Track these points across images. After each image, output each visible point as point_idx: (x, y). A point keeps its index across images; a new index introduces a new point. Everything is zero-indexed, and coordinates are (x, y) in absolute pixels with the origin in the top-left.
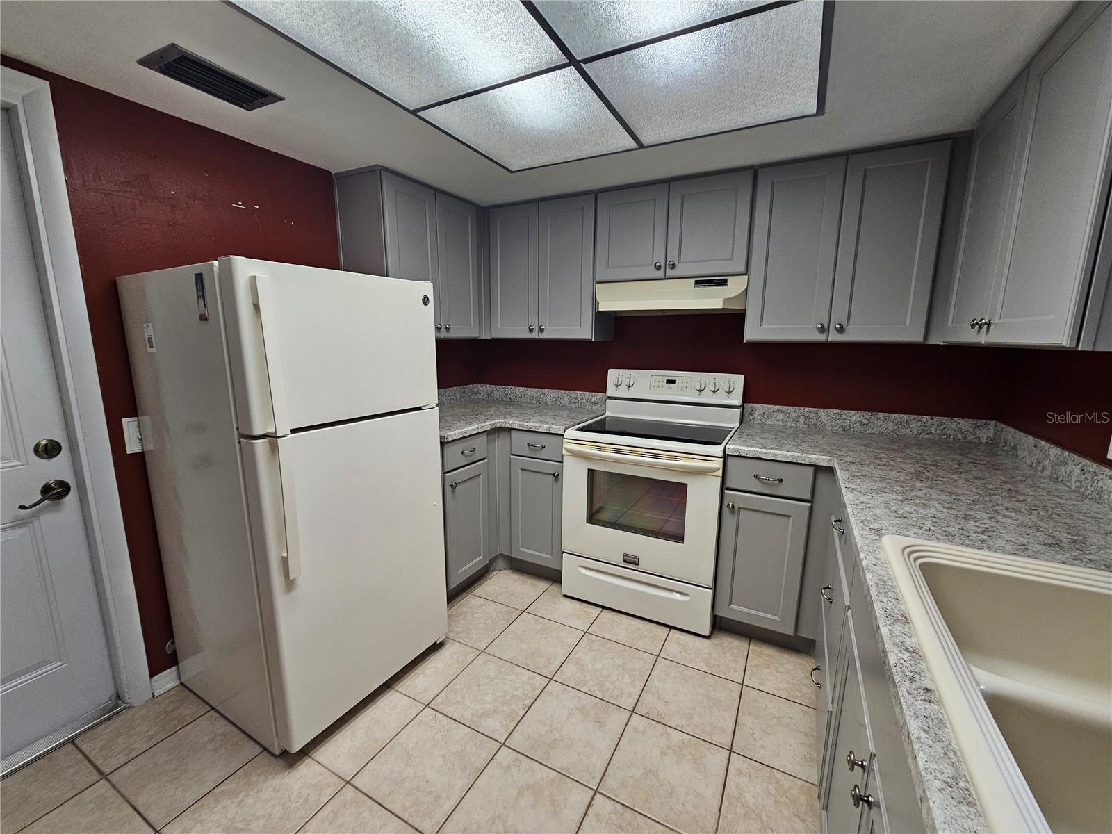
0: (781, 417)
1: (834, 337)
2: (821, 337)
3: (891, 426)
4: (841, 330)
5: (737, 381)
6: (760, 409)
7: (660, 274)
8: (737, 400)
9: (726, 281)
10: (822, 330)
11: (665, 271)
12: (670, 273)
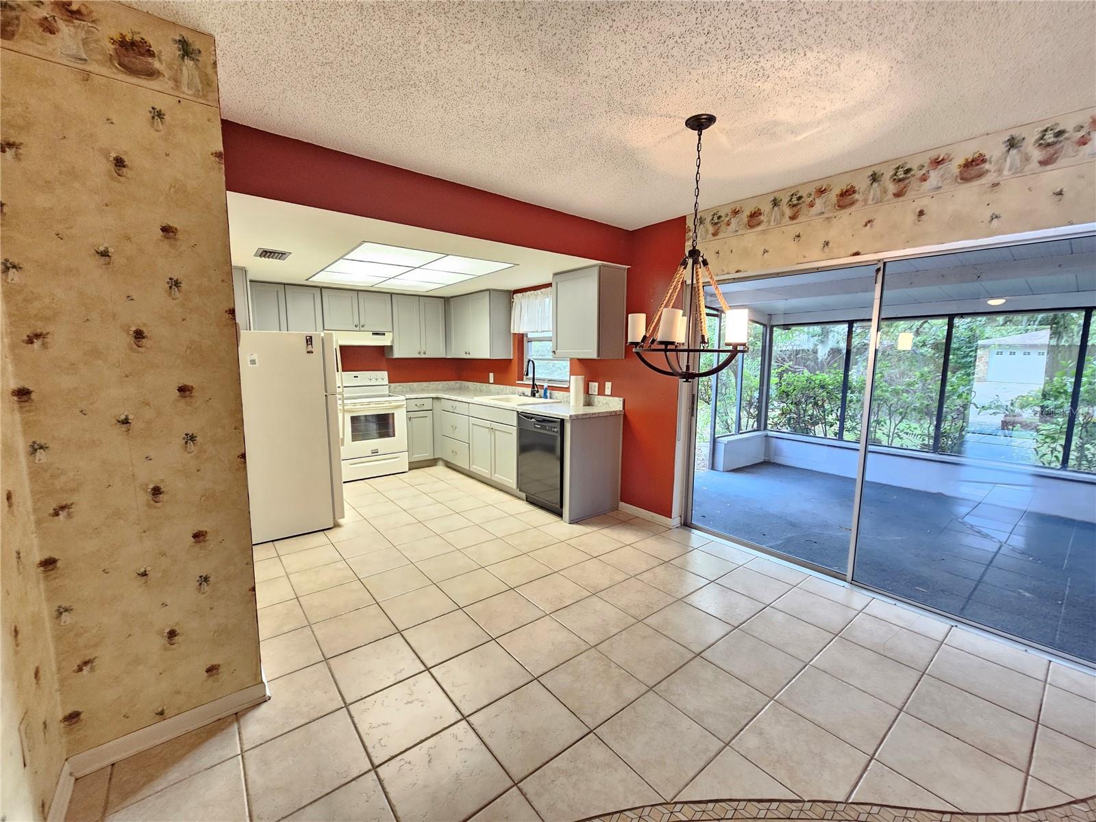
0: (401, 387)
1: (423, 356)
2: (419, 356)
3: (435, 386)
4: (425, 353)
5: (385, 374)
6: (393, 385)
7: (358, 329)
8: (386, 381)
9: (384, 334)
10: (420, 353)
11: (359, 327)
12: (362, 329)
